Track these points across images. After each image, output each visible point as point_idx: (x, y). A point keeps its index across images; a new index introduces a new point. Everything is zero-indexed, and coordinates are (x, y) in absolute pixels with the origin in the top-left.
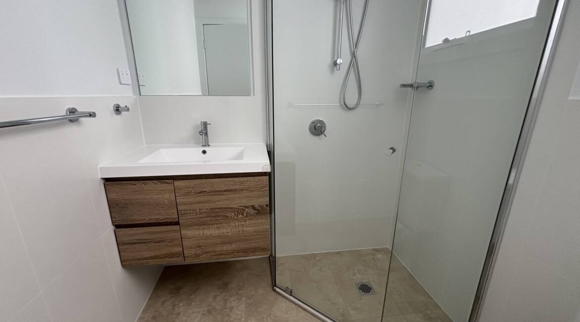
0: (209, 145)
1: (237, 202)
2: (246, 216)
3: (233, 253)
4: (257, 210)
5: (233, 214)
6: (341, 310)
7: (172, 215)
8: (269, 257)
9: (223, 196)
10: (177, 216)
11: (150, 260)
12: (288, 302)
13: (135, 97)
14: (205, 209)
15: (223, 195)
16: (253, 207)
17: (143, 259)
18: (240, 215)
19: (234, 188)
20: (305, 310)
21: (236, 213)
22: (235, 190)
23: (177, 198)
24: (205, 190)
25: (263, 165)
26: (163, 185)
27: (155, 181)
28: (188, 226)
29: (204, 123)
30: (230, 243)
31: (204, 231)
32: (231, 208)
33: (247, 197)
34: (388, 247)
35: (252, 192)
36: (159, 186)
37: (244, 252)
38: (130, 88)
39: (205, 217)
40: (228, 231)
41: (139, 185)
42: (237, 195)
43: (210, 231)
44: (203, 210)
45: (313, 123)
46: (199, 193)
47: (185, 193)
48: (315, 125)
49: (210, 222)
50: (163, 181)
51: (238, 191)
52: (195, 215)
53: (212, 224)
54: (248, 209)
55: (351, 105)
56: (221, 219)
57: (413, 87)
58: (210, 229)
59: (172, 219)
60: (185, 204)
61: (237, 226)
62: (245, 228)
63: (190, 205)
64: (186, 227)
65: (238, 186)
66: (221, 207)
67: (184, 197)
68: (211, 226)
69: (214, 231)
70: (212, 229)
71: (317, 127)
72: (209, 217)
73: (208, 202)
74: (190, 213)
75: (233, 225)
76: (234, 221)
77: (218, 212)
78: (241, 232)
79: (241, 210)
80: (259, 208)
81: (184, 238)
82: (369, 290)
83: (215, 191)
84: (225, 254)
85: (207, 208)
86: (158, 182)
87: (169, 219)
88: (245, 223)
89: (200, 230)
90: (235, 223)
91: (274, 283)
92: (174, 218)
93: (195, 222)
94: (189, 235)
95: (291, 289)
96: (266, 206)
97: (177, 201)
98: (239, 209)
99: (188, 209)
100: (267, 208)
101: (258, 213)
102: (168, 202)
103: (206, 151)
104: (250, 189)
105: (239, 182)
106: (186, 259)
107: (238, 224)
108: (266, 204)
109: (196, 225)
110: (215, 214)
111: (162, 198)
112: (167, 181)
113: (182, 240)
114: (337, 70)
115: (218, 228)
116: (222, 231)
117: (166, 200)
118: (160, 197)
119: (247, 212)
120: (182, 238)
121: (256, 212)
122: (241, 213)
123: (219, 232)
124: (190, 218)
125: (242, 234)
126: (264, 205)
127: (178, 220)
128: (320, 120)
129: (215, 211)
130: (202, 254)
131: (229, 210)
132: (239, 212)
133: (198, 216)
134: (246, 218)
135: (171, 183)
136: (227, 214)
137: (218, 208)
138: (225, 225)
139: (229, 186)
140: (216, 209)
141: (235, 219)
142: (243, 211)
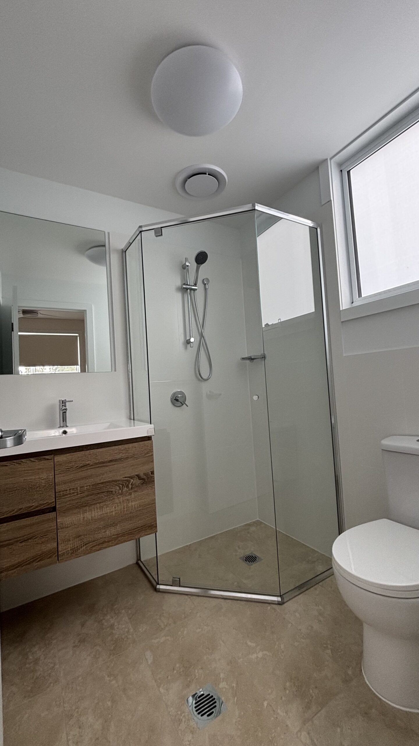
1: (122, 472)
2: (131, 488)
4: (143, 479)
5: (118, 488)
6: (236, 583)
7: (49, 499)
9: (107, 468)
10: (54, 500)
14: (86, 486)
16: (138, 476)
17: (2, 572)
18: (126, 488)
19: (119, 456)
21: (121, 486)
22: (120, 459)
23: (56, 476)
24: (88, 463)
25: (148, 428)
26: (41, 462)
27: (32, 459)
28: (67, 511)
29: (63, 401)
30: (114, 525)
31: (86, 514)
32: (116, 481)
33: (131, 466)
34: (258, 519)
35: (137, 459)
36: (37, 464)
37: (129, 534)
39: (87, 496)
40: (112, 510)
41: (11, 466)
42: (122, 465)
43: (92, 513)
44: (85, 488)
45: (174, 394)
46: (82, 467)
47: (66, 469)
48: (176, 397)
49: (92, 501)
50: (42, 458)
51: (122, 459)
52: (74, 496)
53: (94, 504)
54: (132, 479)
55: (205, 376)
56: (105, 496)
57: (251, 359)
58: (92, 511)
59: (48, 505)
60: (65, 483)
61: (122, 502)
62: (130, 503)
63: (70, 483)
64: (64, 513)
65: (123, 454)
66: (105, 481)
67: (64, 474)
68: (93, 506)
69: (96, 513)
70: (94, 511)
71: (178, 397)
72: (91, 495)
73: (90, 476)
74: (70, 494)
75: (117, 501)
76: (118, 496)
77: (102, 488)
78: (127, 508)
79: (125, 482)
80: (145, 477)
81: (60, 528)
82: (255, 559)
83: (99, 462)
84: (108, 542)
85: (89, 484)
86: (36, 459)
87: (45, 505)
88: (129, 497)
89: (80, 514)
90: (120, 499)
91: (155, 583)
92: (51, 503)
93: (75, 504)
94: (66, 523)
95: (179, 578)
96: (151, 474)
97: (56, 480)
98: (124, 480)
99: (68, 489)
100: (152, 475)
101: (143, 483)
102: (45, 483)
103: (67, 431)
104: (134, 456)
105: (124, 449)
106: (59, 559)
107: (122, 499)
108: (151, 471)
109: (77, 508)
110: (98, 490)
111: (39, 478)
112: (47, 457)
113: (58, 531)
114: (190, 347)
115: (101, 508)
116: (105, 511)
117: (43, 481)
118: (37, 477)
119: (132, 483)
120: (58, 528)
121: (142, 481)
122: (126, 485)
123: (102, 513)
124: (70, 501)
125: (127, 511)
126: (149, 472)
127: (55, 505)
128: (181, 391)
129: (98, 488)
130: (81, 547)
131: (113, 484)
132: (124, 484)
133: (79, 495)
134: (131, 491)
135: (51, 459)
136: (111, 489)
137: (102, 483)
138: (109, 502)
139: (114, 456)
140: (99, 484)
141: (120, 494)
142: (127, 483)
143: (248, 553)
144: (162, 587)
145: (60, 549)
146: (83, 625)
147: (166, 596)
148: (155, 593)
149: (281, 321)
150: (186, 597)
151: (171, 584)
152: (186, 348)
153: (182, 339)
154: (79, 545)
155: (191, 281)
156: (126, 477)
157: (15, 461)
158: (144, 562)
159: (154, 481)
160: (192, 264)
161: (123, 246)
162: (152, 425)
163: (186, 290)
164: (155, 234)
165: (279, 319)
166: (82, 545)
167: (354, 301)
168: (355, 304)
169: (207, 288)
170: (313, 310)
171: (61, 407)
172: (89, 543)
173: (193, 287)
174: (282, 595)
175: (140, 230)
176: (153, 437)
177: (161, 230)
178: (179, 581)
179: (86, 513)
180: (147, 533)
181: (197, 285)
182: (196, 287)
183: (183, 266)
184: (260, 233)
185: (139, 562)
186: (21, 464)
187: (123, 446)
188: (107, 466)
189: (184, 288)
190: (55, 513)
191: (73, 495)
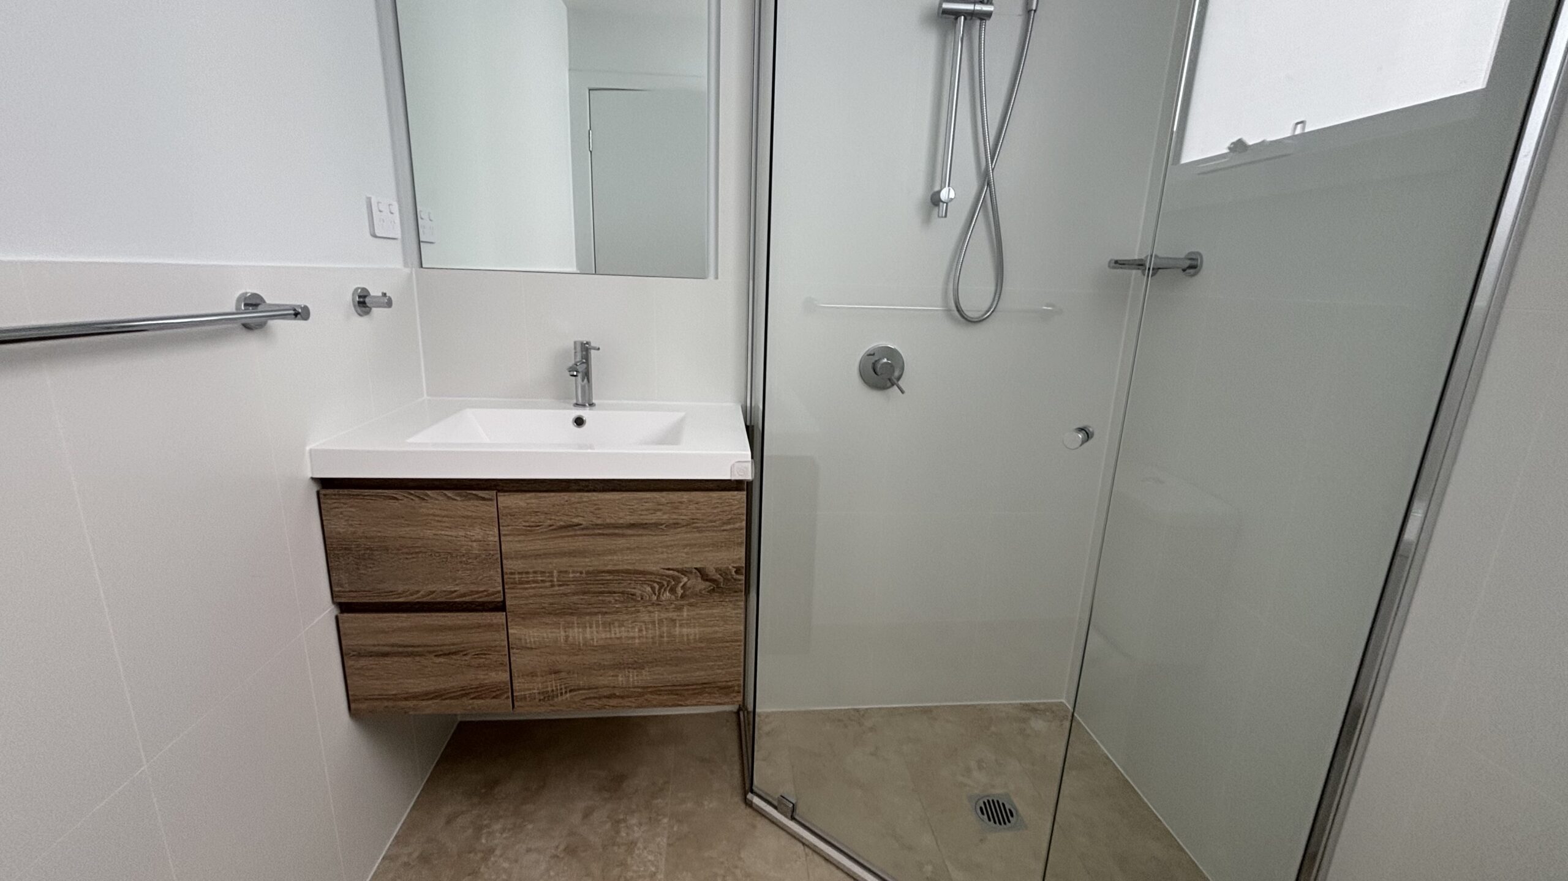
0: (591, 405)
1: (661, 556)
2: (683, 597)
3: (641, 695)
4: (713, 582)
5: (649, 589)
7: (489, 585)
8: (738, 713)
9: (622, 540)
10: (500, 588)
11: (424, 703)
12: (784, 838)
13: (407, 270)
14: (573, 572)
15: (623, 535)
16: (702, 573)
17: (406, 699)
18: (668, 594)
19: (654, 518)
20: (827, 860)
21: (657, 587)
22: (657, 525)
23: (503, 538)
24: (576, 520)
25: (733, 462)
26: (470, 503)
27: (449, 493)
28: (530, 616)
29: (582, 344)
30: (638, 666)
31: (571, 630)
32: (643, 573)
33: (686, 546)
34: (1063, 701)
35: (699, 532)
36: (459, 505)
37: (671, 692)
38: (397, 246)
39: (574, 593)
40: (632, 634)
41: (405, 500)
42: (660, 538)
43: (585, 631)
44: (571, 575)
45: (873, 352)
46: (562, 528)
47: (527, 526)
48: (876, 362)
49: (586, 606)
50: (469, 494)
51: (663, 527)
52: (546, 587)
53: (590, 614)
54: (685, 576)
55: (975, 311)
56: (616, 600)
58: (586, 627)
59: (486, 596)
60: (524, 557)
61: (657, 622)
62: (677, 629)
63: (535, 559)
64: (523, 618)
65: (664, 513)
66: (617, 568)
67: (522, 538)
68: (588, 618)
69: (595, 633)
70: (591, 627)
71: (881, 364)
72: (584, 593)
73: (582, 553)
74: (536, 581)
75: (646, 617)
76: (649, 608)
77: (609, 582)
78: (667, 637)
79: (668, 579)
80: (720, 576)
81: (515, 646)
82: (1008, 817)
83: (606, 524)
84: (621, 697)
85: (580, 569)
86: (461, 496)
87: (480, 595)
88: (677, 614)
89: (559, 629)
90: (652, 615)
92: (493, 594)
93: (546, 605)
94: (528, 641)
95: (793, 801)
96: (736, 572)
97: (503, 547)
98: (663, 575)
99: (531, 570)
100: (739, 577)
101: (714, 589)
102: (479, 550)
103: (586, 418)
104: (695, 523)
105: (668, 503)
106: (515, 704)
107: (659, 616)
108: (736, 566)
109: (550, 614)
110: (600, 586)
111: (465, 537)
112: (480, 493)
113: (511, 651)
114: (938, 216)
115: (608, 625)
117: (475, 544)
118: (460, 534)
119: (684, 585)
120: (511, 646)
121: (711, 586)
122: (668, 586)
123: (608, 636)
124: (535, 595)
125: (668, 643)
126: (730, 567)
127: (502, 599)
128: (888, 347)
129: (602, 580)
130: (561, 694)
131: (637, 577)
132: (665, 583)
133: (556, 589)
134: (682, 602)
135: (491, 500)
136: (631, 588)
137: (609, 572)
138: (627, 617)
139: (641, 515)
140: (603, 572)
141: (653, 603)
142: (673, 583)
144: (756, 801)
145: (516, 685)
148: (743, 806)
149: (1308, 129)
150: (800, 848)
151: (775, 803)
152: (927, 219)
153: (919, 192)
154: (557, 690)
156: (669, 569)
157: (414, 492)
163: (953, 17)
165: (1298, 123)
166: (564, 691)
172: (579, 689)
173: (979, 7)
178: (792, 809)
179: (572, 627)
180: (717, 701)
186: (424, 499)
187: (664, 494)
189: (946, 12)
190: (503, 615)
191: (542, 585)
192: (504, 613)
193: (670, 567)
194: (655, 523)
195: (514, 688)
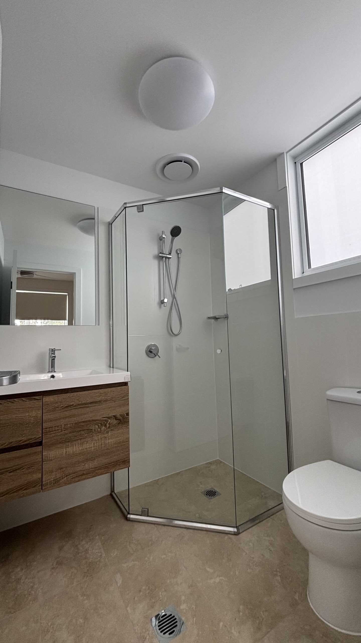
0: (55, 372)
1: (101, 413)
2: (109, 427)
3: (94, 472)
4: (119, 420)
5: (97, 426)
6: (197, 515)
7: (36, 435)
8: (111, 495)
9: (89, 409)
10: (41, 436)
12: (146, 525)
14: (70, 424)
16: (115, 417)
18: (104, 427)
19: (99, 399)
21: (100, 425)
22: (100, 401)
23: (44, 414)
24: (71, 404)
25: (125, 376)
26: (32, 402)
27: (23, 399)
28: (52, 445)
29: (52, 349)
30: (92, 459)
31: (68, 449)
32: (96, 420)
33: (109, 408)
34: (218, 458)
35: (115, 402)
36: (28, 403)
39: (70, 433)
40: (91, 446)
41: (5, 404)
42: (101, 406)
43: (73, 448)
44: (69, 426)
45: (148, 347)
46: (66, 407)
47: (53, 408)
48: (150, 349)
49: (74, 438)
50: (32, 398)
51: (102, 402)
52: (59, 432)
53: (76, 440)
54: (110, 419)
55: (176, 332)
56: (85, 433)
57: (216, 318)
58: (74, 446)
59: (35, 440)
60: (51, 421)
61: (100, 439)
62: (107, 441)
63: (56, 421)
64: (49, 447)
65: (103, 397)
66: (86, 420)
67: (51, 413)
68: (75, 442)
69: (77, 448)
70: (76, 446)
71: (152, 349)
72: (74, 432)
73: (74, 416)
74: (55, 430)
75: (96, 438)
76: (97, 434)
77: (83, 426)
78: (104, 445)
79: (104, 421)
80: (121, 418)
81: (45, 460)
82: (215, 493)
83: (82, 403)
84: (87, 474)
85: (72, 422)
86: (27, 399)
87: (33, 440)
88: (107, 435)
89: (63, 449)
90: (98, 437)
91: (126, 513)
92: (38, 438)
93: (59, 440)
94: (51, 456)
95: (148, 508)
96: (127, 415)
97: (43, 418)
98: (102, 420)
99: (54, 426)
100: (127, 417)
101: (119, 423)
102: (34, 421)
103: (55, 376)
104: (113, 399)
105: (104, 393)
106: (43, 488)
107: (101, 436)
108: (126, 412)
109: (60, 443)
110: (80, 428)
111: (29, 416)
112: (36, 397)
113: (43, 463)
114: (164, 306)
115: (82, 444)
116: (85, 447)
117: (32, 418)
118: (27, 415)
119: (109, 423)
120: (43, 460)
121: (118, 422)
122: (104, 424)
123: (82, 449)
124: (54, 436)
125: (104, 447)
126: (125, 413)
127: (41, 440)
128: (155, 344)
129: (80, 426)
130: (63, 478)
131: (93, 423)
132: (103, 423)
133: (63, 432)
134: (109, 430)
135: (40, 399)
136: (91, 427)
137: (84, 422)
138: (89, 439)
139: (95, 398)
140: (81, 422)
141: (99, 432)
142: (106, 423)
143: (209, 488)
144: (132, 516)
145: (44, 480)
146: (61, 549)
147: (136, 524)
148: (126, 522)
149: (242, 287)
150: (153, 526)
151: (141, 514)
152: (160, 307)
153: (157, 300)
154: (61, 477)
155: (166, 251)
156: (104, 418)
157: (9, 400)
158: (117, 494)
159: (129, 422)
160: (167, 236)
161: (109, 219)
162: (129, 373)
163: (162, 258)
164: (137, 210)
165: (240, 285)
166: (64, 477)
167: (304, 272)
168: (305, 274)
169: (180, 257)
170: (270, 279)
171: (51, 354)
172: (70, 475)
173: (168, 256)
174: (238, 526)
175: (125, 206)
176: (129, 383)
177: (143, 206)
178: (147, 512)
179: (68, 447)
180: (121, 467)
181: (172, 254)
182: (171, 255)
183: (160, 238)
184: (227, 212)
185: (113, 493)
186: (13, 403)
187: (102, 390)
188: (88, 407)
189: (160, 256)
190: (41, 447)
191: (57, 431)
192: (42, 446)
193: (105, 417)
194: (99, 401)
195: (43, 480)
